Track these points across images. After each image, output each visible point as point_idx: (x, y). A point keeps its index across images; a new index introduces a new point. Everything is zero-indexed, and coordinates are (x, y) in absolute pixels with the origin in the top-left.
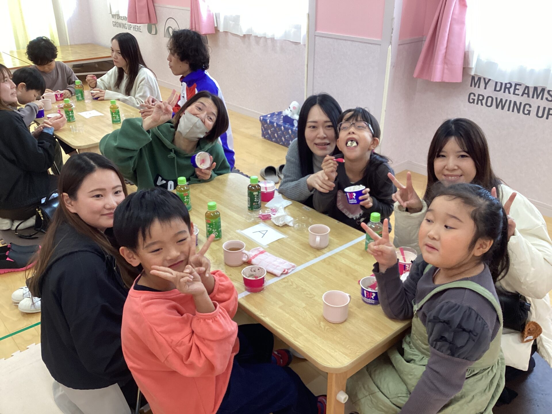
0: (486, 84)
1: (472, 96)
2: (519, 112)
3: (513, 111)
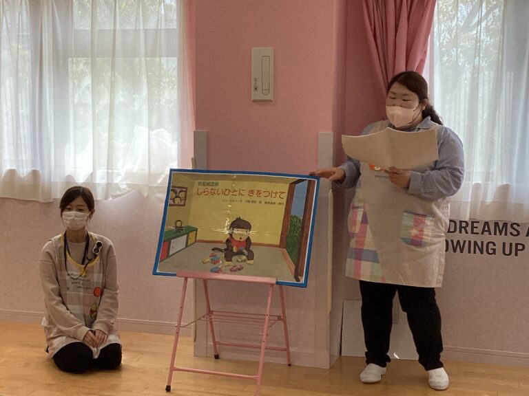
2: (482, 253)
3: (475, 253)
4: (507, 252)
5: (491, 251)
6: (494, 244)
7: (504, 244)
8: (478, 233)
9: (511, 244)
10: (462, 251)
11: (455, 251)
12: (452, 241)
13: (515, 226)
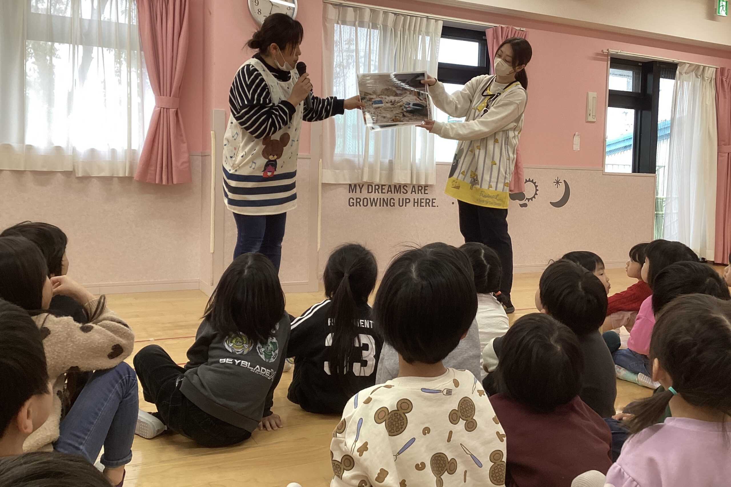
0: (361, 189)
1: (351, 200)
2: (387, 206)
3: (383, 206)
4: (401, 205)
5: (392, 204)
6: (394, 200)
7: (399, 199)
8: (385, 193)
9: (403, 199)
10: (376, 206)
11: (372, 205)
12: (370, 199)
13: (405, 187)
